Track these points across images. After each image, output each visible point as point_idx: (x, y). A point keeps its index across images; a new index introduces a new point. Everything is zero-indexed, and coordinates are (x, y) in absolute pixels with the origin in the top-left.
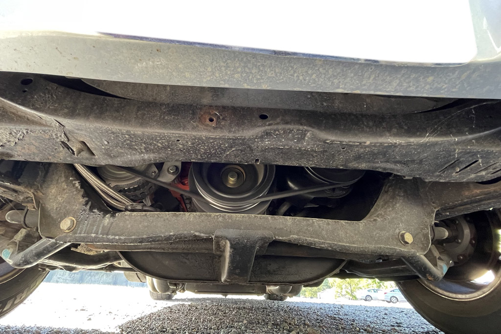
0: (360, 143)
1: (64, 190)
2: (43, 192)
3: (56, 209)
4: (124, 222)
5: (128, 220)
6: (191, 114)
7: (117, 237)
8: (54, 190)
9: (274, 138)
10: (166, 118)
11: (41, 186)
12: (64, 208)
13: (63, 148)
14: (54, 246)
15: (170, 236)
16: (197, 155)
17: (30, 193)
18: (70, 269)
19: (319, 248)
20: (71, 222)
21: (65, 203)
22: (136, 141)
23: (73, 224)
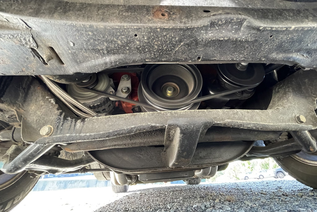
0: (287, 28)
1: (42, 106)
2: (24, 109)
3: (36, 121)
4: (92, 124)
5: (96, 122)
6: (146, 11)
7: (88, 134)
8: (34, 107)
9: (217, 30)
10: (124, 14)
11: (22, 105)
12: (43, 119)
13: (34, 56)
14: (37, 151)
15: (132, 128)
16: (151, 54)
17: (13, 111)
18: (54, 172)
19: (246, 128)
20: (49, 129)
21: (43, 115)
22: (98, 40)
23: (51, 130)
